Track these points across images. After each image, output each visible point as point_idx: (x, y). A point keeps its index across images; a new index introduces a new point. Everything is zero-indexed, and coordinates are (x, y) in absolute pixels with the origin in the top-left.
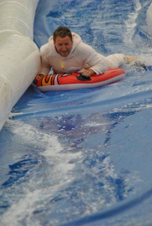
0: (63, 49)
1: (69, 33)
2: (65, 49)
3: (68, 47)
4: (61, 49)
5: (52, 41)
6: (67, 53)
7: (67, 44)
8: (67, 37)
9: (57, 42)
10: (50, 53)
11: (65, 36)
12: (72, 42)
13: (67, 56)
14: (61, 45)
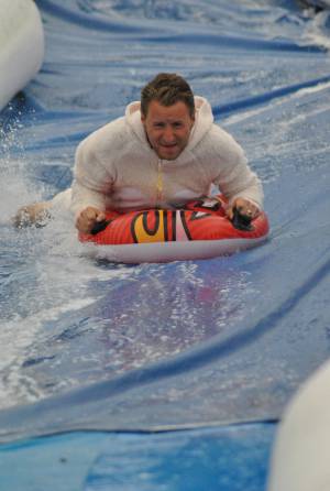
0: (165, 137)
1: (185, 94)
2: (172, 138)
3: (180, 132)
4: (161, 137)
5: (138, 114)
6: (176, 149)
7: (176, 124)
8: (180, 106)
9: (149, 115)
10: (130, 145)
11: (174, 102)
12: (193, 119)
13: (174, 159)
14: (161, 125)
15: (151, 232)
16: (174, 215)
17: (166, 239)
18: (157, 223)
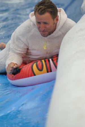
15: (41, 70)
16: (49, 61)
17: (48, 72)
18: (42, 65)
